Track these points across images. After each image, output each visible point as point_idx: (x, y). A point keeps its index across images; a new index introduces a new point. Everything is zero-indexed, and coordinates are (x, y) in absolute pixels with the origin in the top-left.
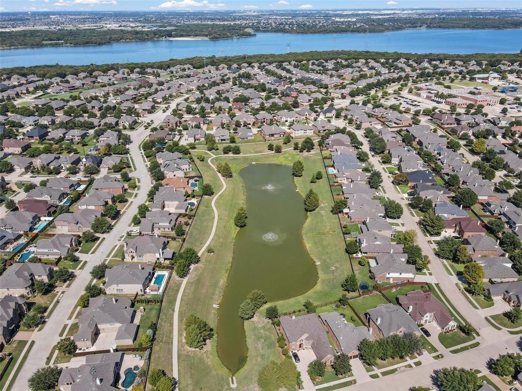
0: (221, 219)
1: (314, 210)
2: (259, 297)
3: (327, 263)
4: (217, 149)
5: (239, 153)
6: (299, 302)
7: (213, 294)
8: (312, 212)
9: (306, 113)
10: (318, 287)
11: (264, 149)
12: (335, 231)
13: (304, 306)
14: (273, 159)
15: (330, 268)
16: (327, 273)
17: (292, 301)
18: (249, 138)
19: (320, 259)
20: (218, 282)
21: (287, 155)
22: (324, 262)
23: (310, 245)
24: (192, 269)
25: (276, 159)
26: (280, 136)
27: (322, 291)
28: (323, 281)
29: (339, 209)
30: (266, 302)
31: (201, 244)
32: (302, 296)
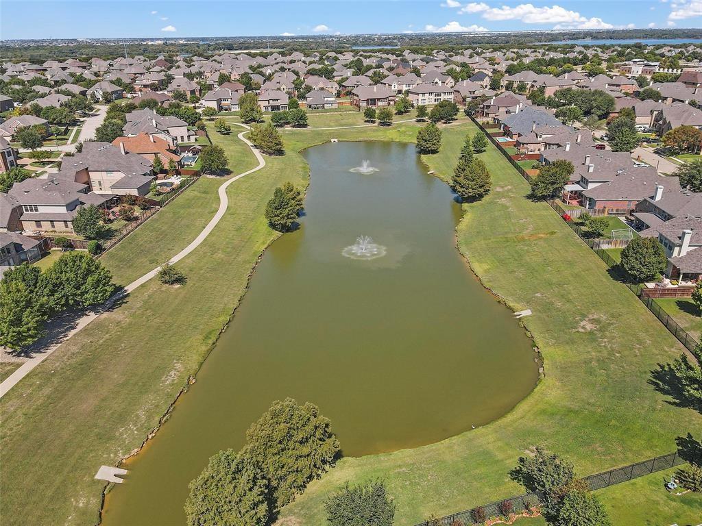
0: (232, 214)
1: (481, 196)
2: (300, 436)
3: (558, 310)
4: (263, 122)
5: (305, 126)
6: (486, 457)
7: (122, 418)
8: (475, 204)
9: (437, 80)
10: (551, 391)
11: (357, 121)
12: (553, 233)
13: (516, 474)
14: (374, 134)
15: (575, 325)
16: (572, 342)
17: (451, 449)
18: (327, 106)
19: (529, 303)
20: (163, 370)
21: (403, 129)
22: (544, 308)
23: (486, 267)
24: (79, 328)
25: (380, 134)
26: (389, 104)
27: (575, 406)
28: (565, 370)
29: (553, 183)
30: (338, 456)
31: (152, 262)
32: (491, 427)
